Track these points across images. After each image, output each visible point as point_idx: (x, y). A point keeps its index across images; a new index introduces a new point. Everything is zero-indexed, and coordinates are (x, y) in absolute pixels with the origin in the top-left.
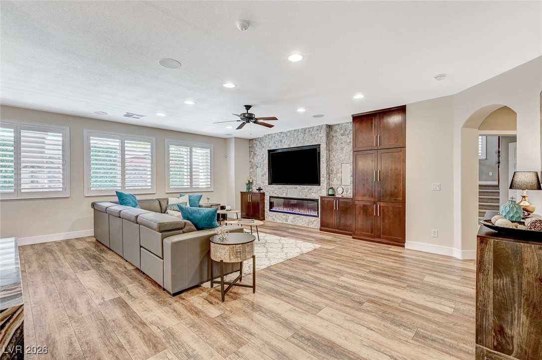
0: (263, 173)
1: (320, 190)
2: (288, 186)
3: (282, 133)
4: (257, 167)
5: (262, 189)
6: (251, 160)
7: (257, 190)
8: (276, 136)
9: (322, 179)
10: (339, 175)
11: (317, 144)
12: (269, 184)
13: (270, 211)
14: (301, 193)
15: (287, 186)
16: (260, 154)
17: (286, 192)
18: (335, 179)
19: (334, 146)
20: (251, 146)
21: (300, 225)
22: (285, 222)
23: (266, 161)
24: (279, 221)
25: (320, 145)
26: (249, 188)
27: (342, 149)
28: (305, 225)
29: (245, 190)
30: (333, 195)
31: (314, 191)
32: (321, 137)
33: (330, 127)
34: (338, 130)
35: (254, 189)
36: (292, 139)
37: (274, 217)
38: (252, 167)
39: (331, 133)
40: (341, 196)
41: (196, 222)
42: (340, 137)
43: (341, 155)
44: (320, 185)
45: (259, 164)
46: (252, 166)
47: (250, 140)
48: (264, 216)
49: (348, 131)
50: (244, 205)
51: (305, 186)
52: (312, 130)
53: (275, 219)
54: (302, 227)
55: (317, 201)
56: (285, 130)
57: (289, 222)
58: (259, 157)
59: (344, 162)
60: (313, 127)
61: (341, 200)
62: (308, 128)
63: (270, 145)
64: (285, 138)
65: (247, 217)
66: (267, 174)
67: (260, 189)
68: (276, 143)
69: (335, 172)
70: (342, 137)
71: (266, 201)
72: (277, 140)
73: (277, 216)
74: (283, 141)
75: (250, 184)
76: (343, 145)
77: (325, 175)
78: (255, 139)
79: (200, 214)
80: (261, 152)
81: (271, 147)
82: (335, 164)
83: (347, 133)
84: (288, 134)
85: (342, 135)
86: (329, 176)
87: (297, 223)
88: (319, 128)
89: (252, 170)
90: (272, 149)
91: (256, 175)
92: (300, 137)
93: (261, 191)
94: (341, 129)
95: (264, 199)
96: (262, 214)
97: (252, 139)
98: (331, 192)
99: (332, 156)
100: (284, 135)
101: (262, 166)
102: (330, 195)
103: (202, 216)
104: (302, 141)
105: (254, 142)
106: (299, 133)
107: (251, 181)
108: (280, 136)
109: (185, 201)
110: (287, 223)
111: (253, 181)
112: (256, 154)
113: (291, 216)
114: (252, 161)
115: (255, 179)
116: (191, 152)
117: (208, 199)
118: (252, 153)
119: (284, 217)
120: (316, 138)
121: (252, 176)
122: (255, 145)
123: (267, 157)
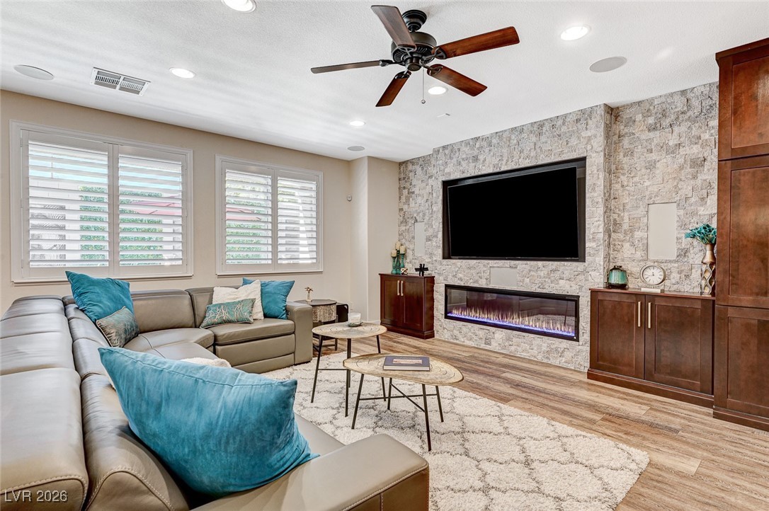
0: (430, 232)
1: (585, 272)
2: (492, 263)
3: (477, 139)
4: (416, 221)
5: (427, 269)
6: (401, 205)
7: (416, 270)
8: (464, 148)
9: (590, 245)
10: (638, 234)
11: (575, 157)
12: (444, 258)
13: (447, 317)
14: (527, 280)
15: (490, 261)
16: (422, 192)
17: (486, 275)
18: (627, 245)
19: (625, 160)
20: (402, 176)
21: (524, 355)
22: (483, 346)
23: (438, 207)
24: (468, 343)
25: (584, 159)
26: (397, 266)
27: (651, 166)
28: (540, 358)
29: (389, 269)
30: (623, 286)
31: (567, 275)
32: (589, 139)
33: (613, 112)
34: (639, 117)
35: (410, 269)
36: (505, 151)
37: (456, 332)
38: (404, 222)
39: (614, 126)
40: (658, 291)
41: (177, 452)
42: (646, 135)
43: (647, 183)
44: (584, 261)
45: (421, 214)
46: (406, 219)
47: (401, 164)
48: (431, 327)
49: (673, 117)
50: (387, 303)
51: (540, 263)
52: (560, 122)
53: (460, 336)
54: (530, 361)
55: (575, 300)
56: (486, 132)
57: (494, 346)
58: (419, 200)
59: (658, 200)
60: (565, 116)
61: (658, 302)
62: (551, 120)
63: (447, 170)
64: (487, 150)
65: (395, 328)
66: (440, 235)
67: (422, 269)
68: (462, 162)
69: (626, 226)
70: (651, 135)
71: (436, 296)
72: (464, 156)
73: (464, 330)
74: (481, 158)
75: (399, 257)
76: (654, 156)
77: (601, 236)
78: (412, 162)
79: (200, 410)
80: (424, 188)
81: (449, 174)
82: (627, 207)
83: (666, 122)
84: (494, 141)
85: (652, 128)
86: (610, 236)
87: (516, 351)
88: (584, 116)
89: (404, 228)
90: (452, 177)
91: (413, 238)
92: (528, 146)
93: (426, 273)
94: (647, 113)
95: (433, 291)
96: (427, 324)
97: (403, 163)
98: (616, 278)
99: (618, 186)
100: (485, 144)
101: (427, 218)
102: (611, 286)
103: (211, 426)
104: (533, 154)
105: (410, 167)
106: (525, 135)
107: (402, 252)
108: (473, 147)
109: (252, 297)
110: (488, 347)
111: (406, 250)
112: (413, 193)
113: (500, 334)
114: (405, 207)
115: (411, 247)
116: (274, 186)
117: (309, 290)
118: (405, 192)
119: (481, 333)
120: (574, 141)
121: (403, 241)
122: (411, 175)
123: (441, 197)
